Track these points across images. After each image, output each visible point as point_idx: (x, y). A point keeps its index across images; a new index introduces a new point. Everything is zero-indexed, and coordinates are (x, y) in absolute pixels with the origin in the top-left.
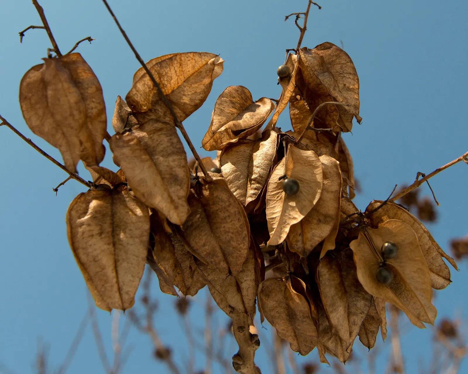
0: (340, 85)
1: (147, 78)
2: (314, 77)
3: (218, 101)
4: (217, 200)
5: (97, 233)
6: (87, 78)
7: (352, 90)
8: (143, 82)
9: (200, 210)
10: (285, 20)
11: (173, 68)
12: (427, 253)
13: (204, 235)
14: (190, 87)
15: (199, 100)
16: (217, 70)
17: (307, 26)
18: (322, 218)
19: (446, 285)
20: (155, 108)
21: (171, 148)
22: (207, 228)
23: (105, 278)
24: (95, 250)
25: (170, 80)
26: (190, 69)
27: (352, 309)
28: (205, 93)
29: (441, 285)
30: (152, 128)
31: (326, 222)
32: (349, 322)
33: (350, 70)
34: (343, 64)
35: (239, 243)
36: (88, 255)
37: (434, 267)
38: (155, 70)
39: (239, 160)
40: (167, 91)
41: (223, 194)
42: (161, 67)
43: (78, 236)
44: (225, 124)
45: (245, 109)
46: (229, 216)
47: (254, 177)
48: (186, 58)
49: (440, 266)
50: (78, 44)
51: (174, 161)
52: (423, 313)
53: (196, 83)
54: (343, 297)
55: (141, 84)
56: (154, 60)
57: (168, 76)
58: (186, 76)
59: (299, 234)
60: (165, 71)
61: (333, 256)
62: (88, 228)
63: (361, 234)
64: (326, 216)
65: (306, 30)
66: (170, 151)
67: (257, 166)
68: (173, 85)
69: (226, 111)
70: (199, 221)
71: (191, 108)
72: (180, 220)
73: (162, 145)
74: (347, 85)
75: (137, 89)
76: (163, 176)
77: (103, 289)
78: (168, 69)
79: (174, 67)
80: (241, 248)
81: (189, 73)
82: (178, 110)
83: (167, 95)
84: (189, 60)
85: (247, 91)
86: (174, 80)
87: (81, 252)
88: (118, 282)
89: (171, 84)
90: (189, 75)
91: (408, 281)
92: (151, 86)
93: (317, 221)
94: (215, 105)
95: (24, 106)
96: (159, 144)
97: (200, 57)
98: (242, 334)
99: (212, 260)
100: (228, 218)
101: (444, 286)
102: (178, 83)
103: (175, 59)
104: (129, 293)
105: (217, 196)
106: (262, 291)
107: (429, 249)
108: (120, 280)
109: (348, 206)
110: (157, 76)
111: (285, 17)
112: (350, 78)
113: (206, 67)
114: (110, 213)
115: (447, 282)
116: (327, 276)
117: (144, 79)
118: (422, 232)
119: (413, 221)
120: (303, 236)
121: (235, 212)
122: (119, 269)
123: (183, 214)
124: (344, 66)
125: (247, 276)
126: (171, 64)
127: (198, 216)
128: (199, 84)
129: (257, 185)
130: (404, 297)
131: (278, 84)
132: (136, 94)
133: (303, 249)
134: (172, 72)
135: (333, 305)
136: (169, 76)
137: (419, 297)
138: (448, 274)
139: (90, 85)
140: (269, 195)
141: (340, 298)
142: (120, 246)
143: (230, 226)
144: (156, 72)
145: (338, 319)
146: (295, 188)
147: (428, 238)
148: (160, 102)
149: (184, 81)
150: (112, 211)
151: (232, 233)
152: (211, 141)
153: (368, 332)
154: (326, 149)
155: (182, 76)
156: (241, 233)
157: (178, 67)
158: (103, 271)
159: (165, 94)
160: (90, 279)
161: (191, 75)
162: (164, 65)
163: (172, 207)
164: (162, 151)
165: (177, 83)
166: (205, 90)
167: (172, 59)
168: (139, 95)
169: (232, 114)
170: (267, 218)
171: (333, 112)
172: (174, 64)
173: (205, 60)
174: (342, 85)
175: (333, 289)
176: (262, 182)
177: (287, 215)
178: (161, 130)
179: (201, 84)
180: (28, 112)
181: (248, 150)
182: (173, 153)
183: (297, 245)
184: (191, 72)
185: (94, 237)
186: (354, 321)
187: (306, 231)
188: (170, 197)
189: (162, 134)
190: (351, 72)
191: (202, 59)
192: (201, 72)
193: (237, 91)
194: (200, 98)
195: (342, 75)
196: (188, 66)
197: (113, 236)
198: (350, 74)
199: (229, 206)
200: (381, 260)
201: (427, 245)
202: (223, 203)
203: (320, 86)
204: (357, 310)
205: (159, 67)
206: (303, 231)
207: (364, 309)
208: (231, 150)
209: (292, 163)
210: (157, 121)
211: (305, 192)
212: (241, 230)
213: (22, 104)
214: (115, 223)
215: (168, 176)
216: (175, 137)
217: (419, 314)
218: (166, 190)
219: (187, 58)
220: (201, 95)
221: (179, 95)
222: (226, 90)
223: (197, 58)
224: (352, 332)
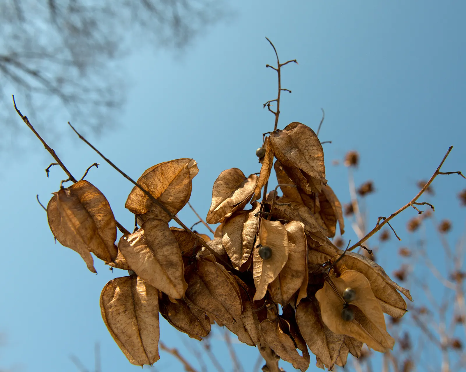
0: (306, 157)
1: (138, 189)
2: (282, 155)
3: (215, 185)
4: (208, 273)
5: (123, 311)
6: (94, 198)
7: (317, 159)
8: (135, 194)
9: (199, 281)
10: (264, 108)
11: (156, 178)
12: (383, 291)
13: (206, 298)
14: (174, 189)
15: (184, 197)
16: (194, 170)
17: (280, 110)
18: (294, 273)
19: (402, 314)
20: (152, 209)
21: (164, 240)
22: (207, 292)
23: (133, 344)
24: (122, 324)
25: (156, 188)
26: (172, 175)
27: (330, 339)
28: (187, 191)
29: (398, 315)
30: (151, 226)
31: (298, 277)
32: (329, 349)
33: (314, 143)
34: (308, 138)
35: (232, 301)
36: (117, 329)
37: (391, 301)
38: (143, 182)
39: (235, 230)
40: (156, 195)
41: (211, 268)
42: (147, 179)
43: (109, 315)
44: (221, 203)
45: (239, 186)
46: (219, 284)
47: (244, 243)
48: (165, 167)
49: (395, 300)
50: (88, 170)
51: (167, 250)
52: (383, 341)
53: (178, 185)
54: (319, 333)
55: (134, 195)
56: (148, 170)
57: (153, 185)
58: (170, 181)
59: (278, 288)
60: (150, 181)
61: (310, 300)
62: (115, 309)
63: (326, 282)
64: (297, 272)
65: (279, 113)
66: (164, 243)
67: (246, 234)
68: (160, 190)
69: (222, 192)
70: (200, 288)
71: (179, 204)
72: (179, 294)
73: (158, 239)
74: (312, 155)
75: (132, 199)
76: (161, 263)
77: (132, 352)
78: (153, 179)
79: (158, 177)
80: (235, 304)
81: (171, 178)
82: (170, 207)
83: (158, 198)
84: (169, 169)
85: (240, 171)
86: (160, 187)
87: (113, 327)
88: (142, 345)
89: (158, 190)
90: (172, 180)
91: (369, 316)
92: (142, 195)
93: (291, 276)
94: (213, 188)
95: (53, 227)
96: (155, 238)
97: (177, 164)
98: (265, 352)
99: (218, 314)
100: (218, 285)
101: (401, 315)
102: (164, 188)
103: (157, 170)
104: (152, 352)
105: (207, 270)
106: (262, 330)
107: (384, 287)
108: (144, 343)
109: (330, 249)
110: (146, 186)
111: (263, 106)
112: (314, 149)
113: (183, 171)
114: (131, 294)
115: (403, 312)
116: (304, 318)
117: (136, 191)
118: (376, 276)
119: (368, 268)
120: (281, 289)
121: (223, 280)
122: (142, 335)
123: (181, 290)
124: (308, 140)
125: (248, 321)
126: (154, 175)
127: (198, 285)
128: (180, 185)
129: (247, 249)
130: (369, 327)
131: (259, 162)
132: (132, 203)
133: (282, 300)
134: (156, 181)
135: (311, 340)
136: (155, 185)
137: (379, 328)
138: (403, 306)
139: (96, 203)
140: (255, 258)
141: (317, 334)
142: (140, 319)
143: (222, 291)
144: (144, 183)
145: (318, 349)
146: (268, 255)
147: (382, 280)
148: (154, 204)
149: (169, 185)
150: (132, 293)
151: (225, 296)
152: (215, 216)
153: (354, 346)
154: (305, 208)
155: (166, 182)
156: (231, 294)
157: (160, 176)
158: (130, 339)
159: (156, 198)
160: (122, 345)
161: (174, 179)
162: (149, 177)
163: (172, 286)
164: (158, 244)
165: (162, 188)
166: (186, 188)
167: (154, 170)
168: (135, 204)
169: (227, 193)
170: (254, 277)
171: (302, 180)
172: (157, 174)
173: (182, 166)
174: (309, 156)
175: (310, 328)
176: (250, 247)
177: (266, 275)
178: (156, 226)
179: (182, 185)
180: (56, 231)
181: (242, 220)
182: (166, 244)
183: (277, 297)
184: (173, 177)
185: (120, 315)
186: (333, 348)
187: (283, 285)
188: (168, 278)
189: (157, 230)
190: (315, 144)
191: (180, 165)
192: (180, 176)
193: (230, 173)
194: (184, 195)
195: (307, 148)
196: (169, 173)
197: (135, 312)
198: (314, 145)
199: (217, 277)
200: (344, 302)
201: (382, 285)
202: (213, 275)
203: (288, 162)
204: (334, 339)
205: (146, 179)
206: (281, 286)
207: (340, 337)
208: (229, 222)
209: (266, 233)
210: (154, 219)
211: (278, 255)
212: (231, 292)
213: (51, 226)
214: (135, 301)
215: (164, 263)
216: (167, 231)
217: (381, 341)
218: (165, 273)
219: (167, 167)
220: (184, 193)
221: (166, 196)
222: (221, 175)
223: (175, 165)
224: (333, 356)
